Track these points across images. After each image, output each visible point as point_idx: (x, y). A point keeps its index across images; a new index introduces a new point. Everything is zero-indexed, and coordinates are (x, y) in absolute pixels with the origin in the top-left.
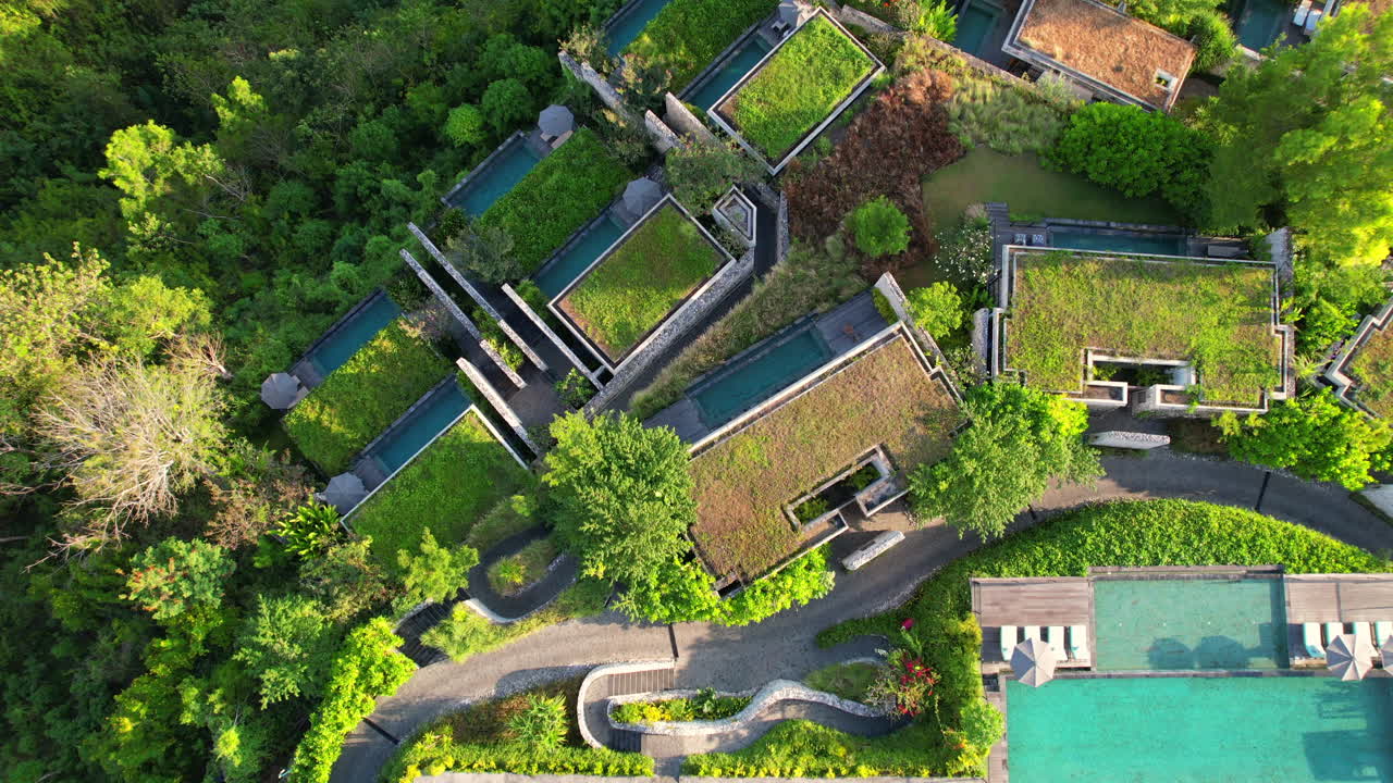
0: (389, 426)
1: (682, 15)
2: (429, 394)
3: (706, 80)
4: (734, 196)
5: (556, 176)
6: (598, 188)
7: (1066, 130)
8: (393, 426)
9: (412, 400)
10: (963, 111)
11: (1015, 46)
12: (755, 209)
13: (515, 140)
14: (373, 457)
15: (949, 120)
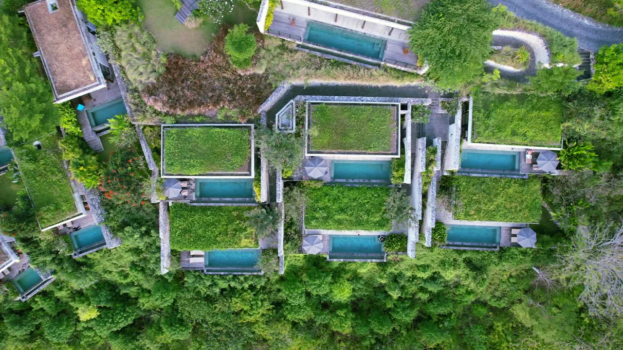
0: (501, 178)
1: (218, 238)
2: (474, 175)
3: (237, 199)
4: (280, 128)
5: (337, 217)
6: (326, 195)
7: (118, 22)
8: (499, 176)
9: (483, 180)
10: (151, 72)
11: (99, 81)
12: (277, 115)
13: (333, 258)
14: (519, 170)
15: (160, 75)
